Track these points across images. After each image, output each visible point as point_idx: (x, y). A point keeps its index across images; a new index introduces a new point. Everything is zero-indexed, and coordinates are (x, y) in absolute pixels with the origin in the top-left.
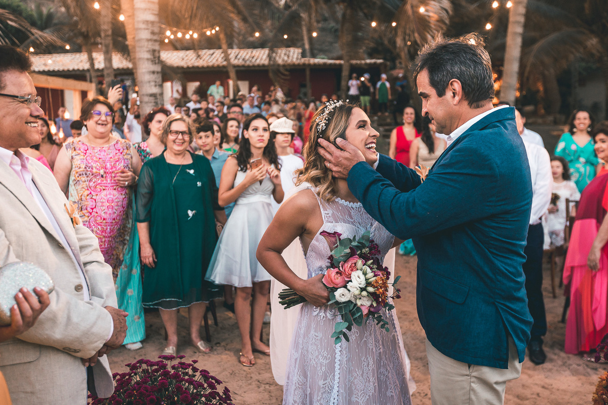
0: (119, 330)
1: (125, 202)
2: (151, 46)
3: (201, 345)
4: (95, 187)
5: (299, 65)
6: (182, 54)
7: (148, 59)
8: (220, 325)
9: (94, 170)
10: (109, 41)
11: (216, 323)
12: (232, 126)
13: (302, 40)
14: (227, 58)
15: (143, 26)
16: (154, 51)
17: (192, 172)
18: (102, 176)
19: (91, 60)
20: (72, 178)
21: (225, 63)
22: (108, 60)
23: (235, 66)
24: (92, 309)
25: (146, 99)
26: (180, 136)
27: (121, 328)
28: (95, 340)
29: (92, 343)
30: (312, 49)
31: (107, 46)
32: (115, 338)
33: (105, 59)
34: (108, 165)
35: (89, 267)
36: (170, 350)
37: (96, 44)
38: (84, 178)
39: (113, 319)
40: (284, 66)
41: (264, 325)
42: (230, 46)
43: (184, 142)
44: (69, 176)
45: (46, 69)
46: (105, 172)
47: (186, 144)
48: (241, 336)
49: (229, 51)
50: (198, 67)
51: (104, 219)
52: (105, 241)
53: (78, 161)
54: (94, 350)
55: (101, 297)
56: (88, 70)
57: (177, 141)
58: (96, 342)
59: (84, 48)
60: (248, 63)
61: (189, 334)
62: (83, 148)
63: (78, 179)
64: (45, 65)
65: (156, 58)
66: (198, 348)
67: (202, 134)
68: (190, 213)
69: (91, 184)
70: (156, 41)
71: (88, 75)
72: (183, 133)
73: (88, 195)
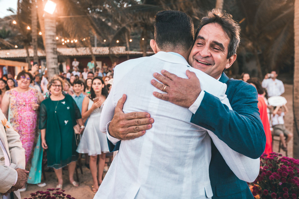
0: (21, 180)
1: (36, 117)
2: (53, 46)
3: (74, 183)
4: (21, 110)
5: (124, 54)
6: (71, 49)
7: (51, 52)
8: (84, 174)
9: (20, 103)
10: (36, 44)
11: (82, 173)
12: (89, 82)
13: (126, 43)
14: (91, 51)
15: (48, 37)
16: (54, 49)
17: (64, 103)
18: (24, 105)
19: (28, 52)
20: (10, 107)
21: (90, 54)
22: (36, 52)
23: (95, 55)
24: (6, 170)
25: (50, 70)
26: (57, 87)
27: (22, 179)
28: (7, 185)
29: (5, 186)
30: (130, 47)
31: (35, 46)
32: (18, 183)
33: (34, 52)
34: (27, 100)
35: (12, 149)
36: (59, 186)
37: (30, 45)
38: (15, 107)
39: (18, 174)
40: (117, 55)
41: (104, 173)
42: (93, 46)
43: (59, 90)
44: (8, 107)
45: (6, 56)
46: (26, 104)
47: (60, 91)
48: (93, 178)
49: (93, 48)
50: (78, 56)
51: (26, 125)
52: (28, 135)
53: (12, 99)
54: (6, 189)
55: (15, 164)
56: (26, 57)
57: (56, 89)
58: (8, 185)
59: (25, 47)
60: (101, 53)
61: (69, 178)
62: (15, 93)
63: (13, 107)
64: (6, 55)
65: (55, 52)
66: (72, 185)
67: (77, 85)
68: (66, 122)
69: (19, 109)
70: (55, 44)
71: (26, 59)
72: (59, 86)
73: (18, 114)
